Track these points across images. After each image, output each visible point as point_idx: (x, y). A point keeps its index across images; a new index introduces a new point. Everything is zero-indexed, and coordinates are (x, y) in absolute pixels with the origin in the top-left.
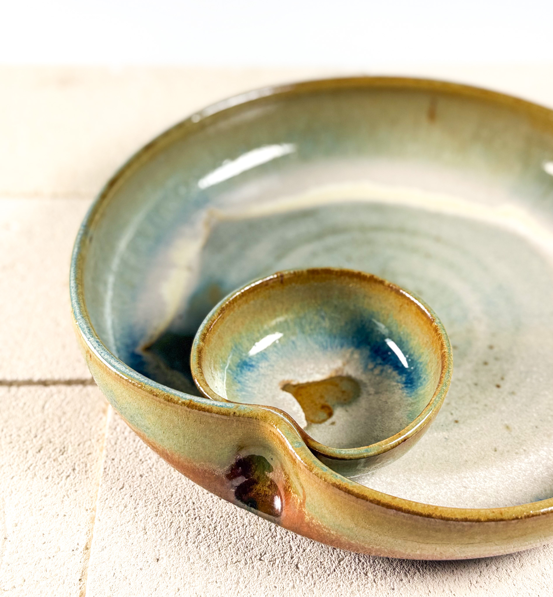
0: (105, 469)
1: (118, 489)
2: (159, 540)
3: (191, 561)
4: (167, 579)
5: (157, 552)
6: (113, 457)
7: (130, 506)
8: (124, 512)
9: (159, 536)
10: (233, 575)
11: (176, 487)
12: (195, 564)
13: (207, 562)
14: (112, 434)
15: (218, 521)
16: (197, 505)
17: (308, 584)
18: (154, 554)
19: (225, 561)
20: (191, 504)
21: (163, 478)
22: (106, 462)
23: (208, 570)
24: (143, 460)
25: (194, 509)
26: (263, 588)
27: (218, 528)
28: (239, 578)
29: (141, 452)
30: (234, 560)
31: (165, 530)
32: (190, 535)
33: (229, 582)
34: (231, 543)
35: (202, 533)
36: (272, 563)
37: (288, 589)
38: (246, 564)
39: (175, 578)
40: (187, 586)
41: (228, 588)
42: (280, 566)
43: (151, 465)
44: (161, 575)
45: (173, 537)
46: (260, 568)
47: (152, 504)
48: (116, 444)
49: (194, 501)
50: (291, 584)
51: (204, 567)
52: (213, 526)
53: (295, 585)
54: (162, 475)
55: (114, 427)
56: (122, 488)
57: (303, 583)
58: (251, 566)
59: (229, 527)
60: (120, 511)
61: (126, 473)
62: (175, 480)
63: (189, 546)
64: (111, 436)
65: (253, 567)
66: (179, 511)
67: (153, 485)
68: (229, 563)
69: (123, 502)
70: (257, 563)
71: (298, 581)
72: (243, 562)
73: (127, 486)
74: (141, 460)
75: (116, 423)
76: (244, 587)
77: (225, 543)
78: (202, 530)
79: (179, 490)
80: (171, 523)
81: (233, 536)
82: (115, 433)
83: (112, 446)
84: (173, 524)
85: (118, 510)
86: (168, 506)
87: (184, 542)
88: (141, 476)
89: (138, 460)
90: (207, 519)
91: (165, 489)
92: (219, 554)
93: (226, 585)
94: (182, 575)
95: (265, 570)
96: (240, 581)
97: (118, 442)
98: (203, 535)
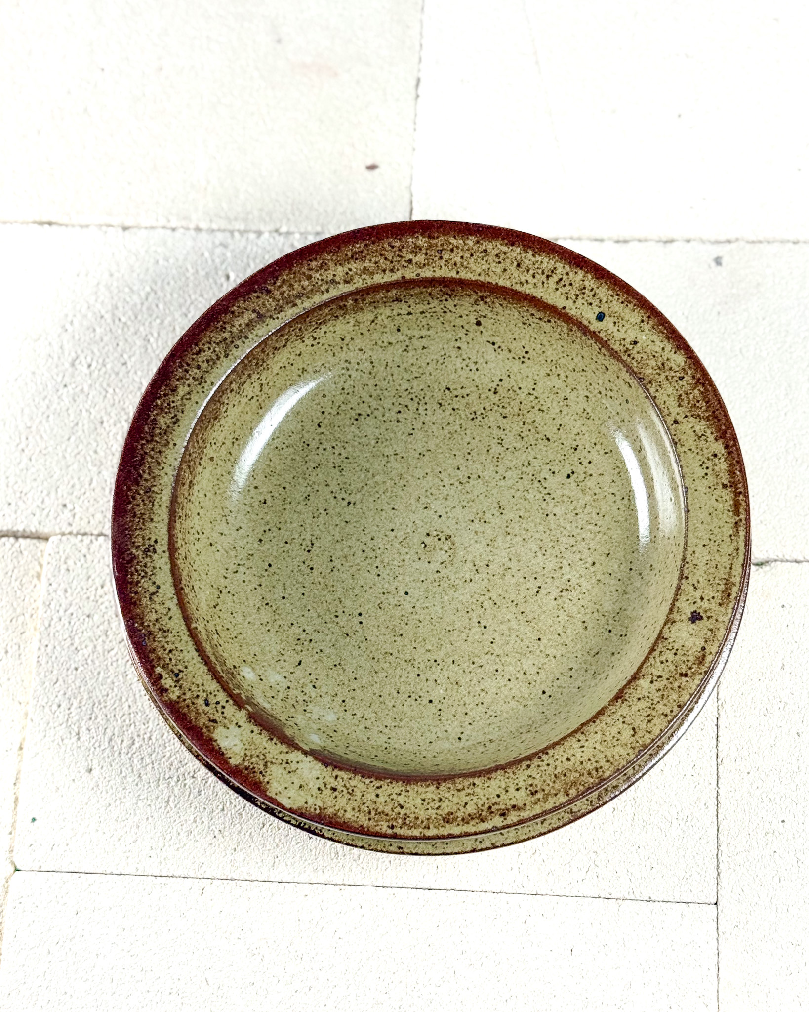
0: (38, 657)
1: (52, 684)
2: (93, 749)
3: (124, 774)
4: (99, 792)
5: (90, 762)
6: (46, 643)
7: (63, 705)
8: (57, 713)
9: (92, 743)
10: (165, 792)
11: (112, 685)
12: (128, 778)
13: (139, 776)
14: (46, 612)
15: (154, 730)
16: (133, 709)
17: (238, 807)
18: (87, 764)
19: (158, 776)
20: (127, 708)
21: (99, 673)
22: (39, 649)
23: (140, 786)
24: (79, 648)
25: (130, 714)
26: (192, 809)
27: (153, 738)
28: (170, 796)
29: (76, 638)
30: (167, 776)
31: (99, 737)
32: (125, 744)
33: (159, 799)
34: (164, 756)
35: (136, 742)
36: (204, 782)
37: (217, 812)
38: (178, 781)
39: (107, 792)
40: (118, 802)
41: (158, 807)
42: (212, 785)
43: (86, 656)
44: (93, 789)
45: (107, 746)
46: (192, 786)
47: (87, 706)
48: (50, 625)
49: (131, 704)
50: (221, 807)
51: (136, 782)
52: (148, 735)
53: (225, 809)
54: (98, 669)
55: (48, 603)
56: (56, 683)
57: (233, 806)
58: (183, 785)
59: (165, 737)
60: (53, 711)
61: (60, 665)
62: (112, 677)
63: (122, 757)
64: (45, 615)
65: (185, 785)
66: (115, 716)
67: (88, 682)
68: (161, 779)
69: (57, 700)
70: (189, 781)
71: (228, 804)
72: (175, 779)
73: (61, 681)
74: (76, 649)
75: (50, 598)
76: (173, 807)
77: (159, 756)
78: (137, 739)
79: (115, 689)
80: (105, 729)
81: (168, 748)
82: (49, 611)
83: (46, 628)
84: (107, 730)
85: (51, 710)
86: (103, 709)
87: (118, 752)
88: (76, 669)
89: (73, 648)
90: (143, 727)
91: (101, 688)
92: (153, 768)
93: (157, 803)
94: (114, 790)
95: (197, 789)
96: (171, 799)
97: (53, 623)
98: (137, 745)
